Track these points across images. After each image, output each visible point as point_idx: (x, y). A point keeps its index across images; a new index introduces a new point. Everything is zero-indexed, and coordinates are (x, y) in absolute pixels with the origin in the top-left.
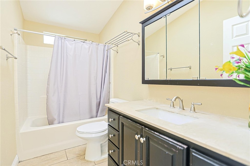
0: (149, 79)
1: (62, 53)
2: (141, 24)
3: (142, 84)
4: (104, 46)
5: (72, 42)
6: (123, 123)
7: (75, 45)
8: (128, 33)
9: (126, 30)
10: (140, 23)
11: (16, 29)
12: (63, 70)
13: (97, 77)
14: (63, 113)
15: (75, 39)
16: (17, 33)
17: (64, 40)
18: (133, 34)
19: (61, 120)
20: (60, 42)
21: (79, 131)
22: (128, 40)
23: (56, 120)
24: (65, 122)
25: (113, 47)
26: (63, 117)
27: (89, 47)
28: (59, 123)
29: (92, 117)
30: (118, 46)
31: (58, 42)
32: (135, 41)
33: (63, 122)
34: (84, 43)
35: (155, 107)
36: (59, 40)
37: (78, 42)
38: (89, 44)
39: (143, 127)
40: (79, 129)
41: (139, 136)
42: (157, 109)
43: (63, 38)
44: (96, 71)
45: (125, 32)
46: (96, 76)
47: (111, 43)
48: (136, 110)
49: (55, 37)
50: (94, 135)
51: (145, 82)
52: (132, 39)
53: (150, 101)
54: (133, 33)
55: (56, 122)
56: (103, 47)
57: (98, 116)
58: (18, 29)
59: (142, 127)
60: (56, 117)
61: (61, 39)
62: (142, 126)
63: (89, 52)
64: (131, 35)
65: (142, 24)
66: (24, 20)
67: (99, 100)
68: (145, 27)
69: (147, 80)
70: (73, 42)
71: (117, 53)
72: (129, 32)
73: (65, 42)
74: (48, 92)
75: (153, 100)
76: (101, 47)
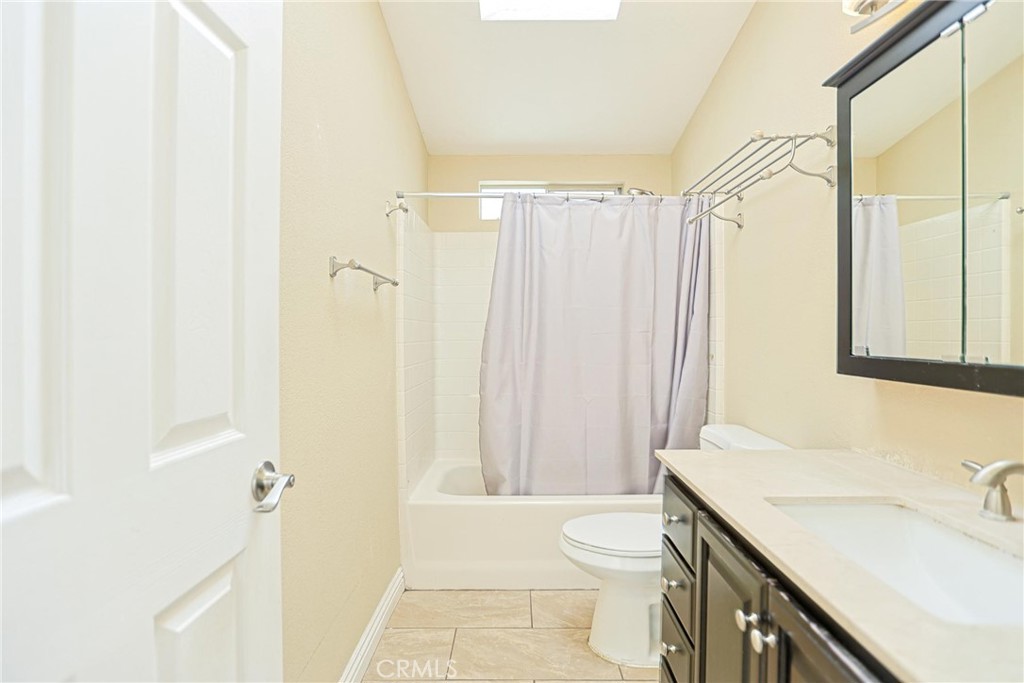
0: (872, 354)
1: (525, 250)
2: (836, 89)
3: (840, 371)
4: (685, 205)
5: (560, 207)
6: (708, 545)
7: (570, 216)
8: (772, 140)
9: (758, 132)
10: (825, 85)
11: (401, 194)
12: (530, 310)
13: (653, 334)
14: (530, 463)
15: (571, 194)
16: (400, 207)
17: (532, 202)
18: (799, 141)
19: (522, 486)
20: (519, 212)
21: (569, 535)
22: (771, 175)
23: (505, 480)
24: (534, 492)
25: (717, 202)
26: (530, 475)
27: (623, 218)
28: (517, 493)
29: (632, 492)
30: (740, 199)
31: (514, 214)
32: (810, 172)
33: (527, 494)
34: (602, 204)
35: (885, 498)
36: (515, 208)
37: (580, 204)
38: (621, 204)
39: (772, 584)
40: (569, 529)
41: (754, 618)
42: (902, 507)
43: (528, 200)
44: (652, 309)
45: (753, 141)
46: (651, 330)
47: (711, 189)
48: (767, 499)
49: (501, 200)
50: (615, 564)
51: (851, 364)
52: (790, 165)
53: (884, 457)
54: (797, 137)
55: (506, 487)
56: (678, 210)
57: (655, 491)
58: (405, 194)
59: (769, 580)
60: (506, 471)
61: (522, 203)
62: (768, 577)
63: (621, 235)
64: (789, 146)
65: (839, 86)
66: (429, 155)
67: (661, 426)
68: (852, 100)
69: (860, 358)
70: (564, 207)
71: (739, 226)
72: (773, 136)
73: (535, 211)
74: (482, 388)
75: (897, 457)
76: (672, 208)
